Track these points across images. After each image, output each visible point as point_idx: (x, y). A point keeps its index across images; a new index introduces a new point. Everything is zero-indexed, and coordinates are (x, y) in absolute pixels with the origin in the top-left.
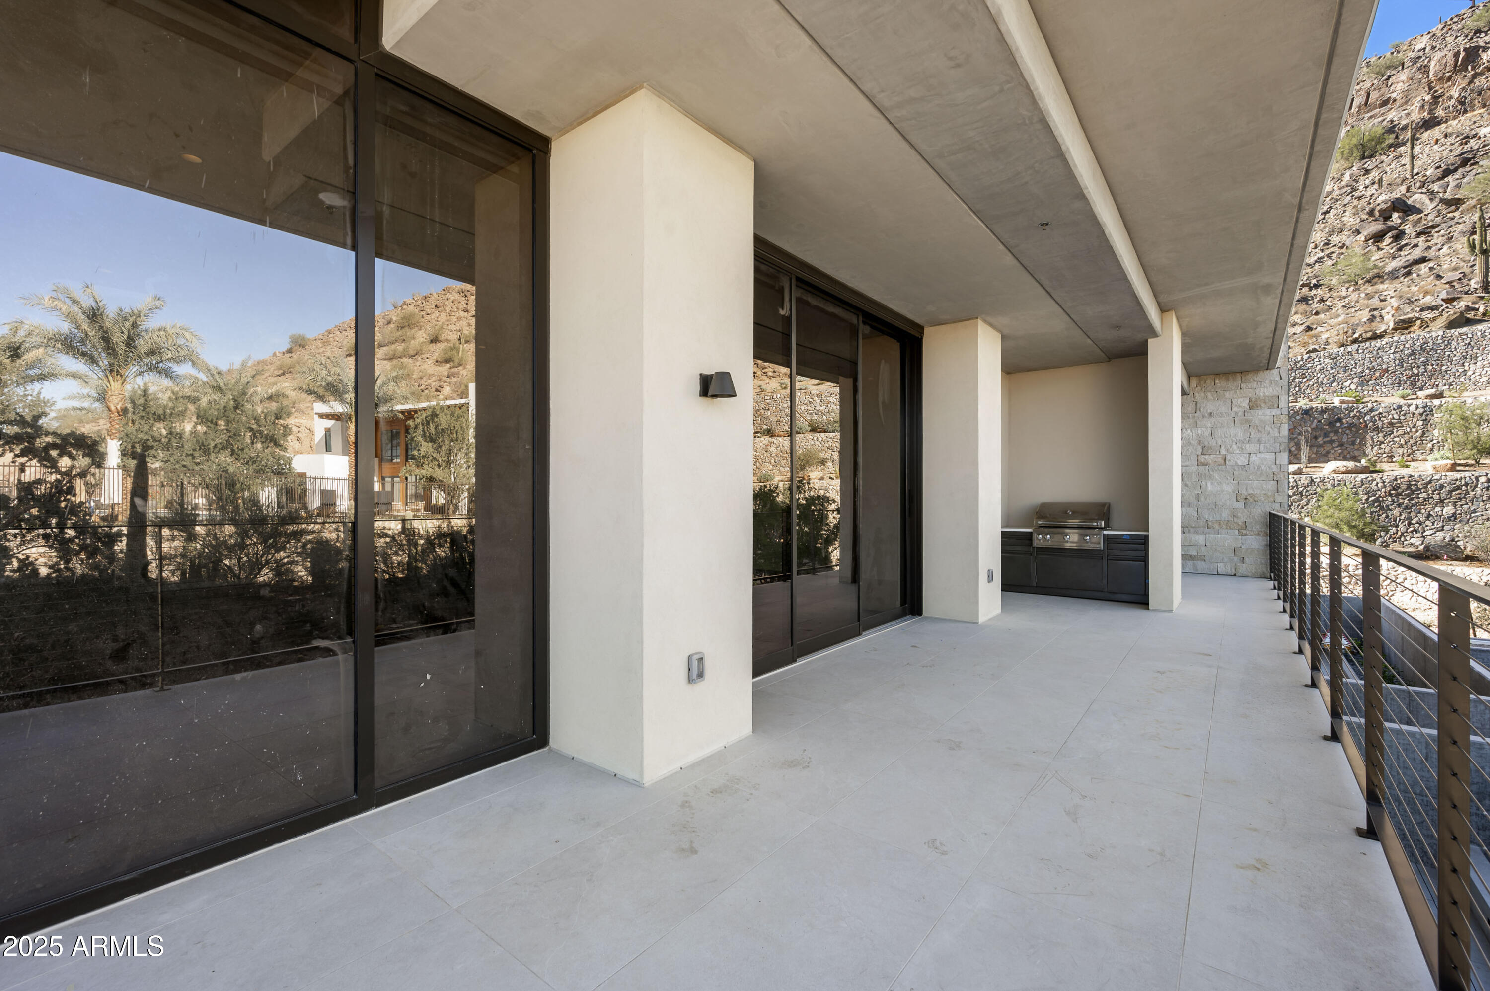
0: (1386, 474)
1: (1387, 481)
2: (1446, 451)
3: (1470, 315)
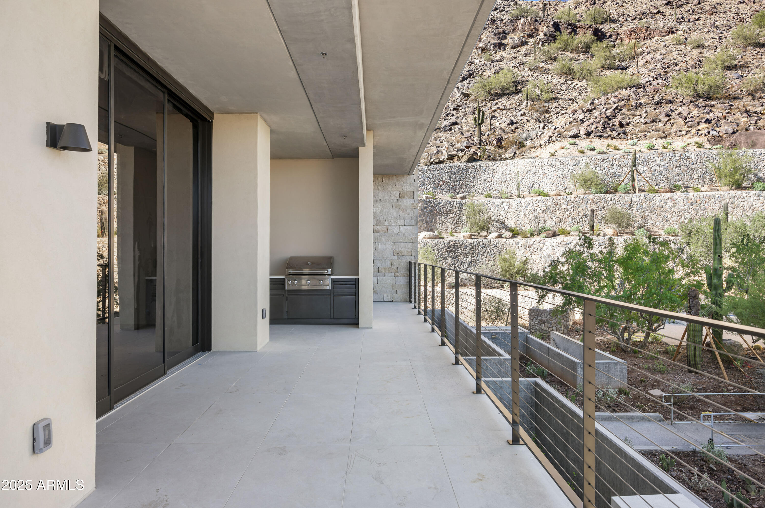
0: (445, 239)
1: (446, 243)
2: (467, 228)
3: (475, 156)
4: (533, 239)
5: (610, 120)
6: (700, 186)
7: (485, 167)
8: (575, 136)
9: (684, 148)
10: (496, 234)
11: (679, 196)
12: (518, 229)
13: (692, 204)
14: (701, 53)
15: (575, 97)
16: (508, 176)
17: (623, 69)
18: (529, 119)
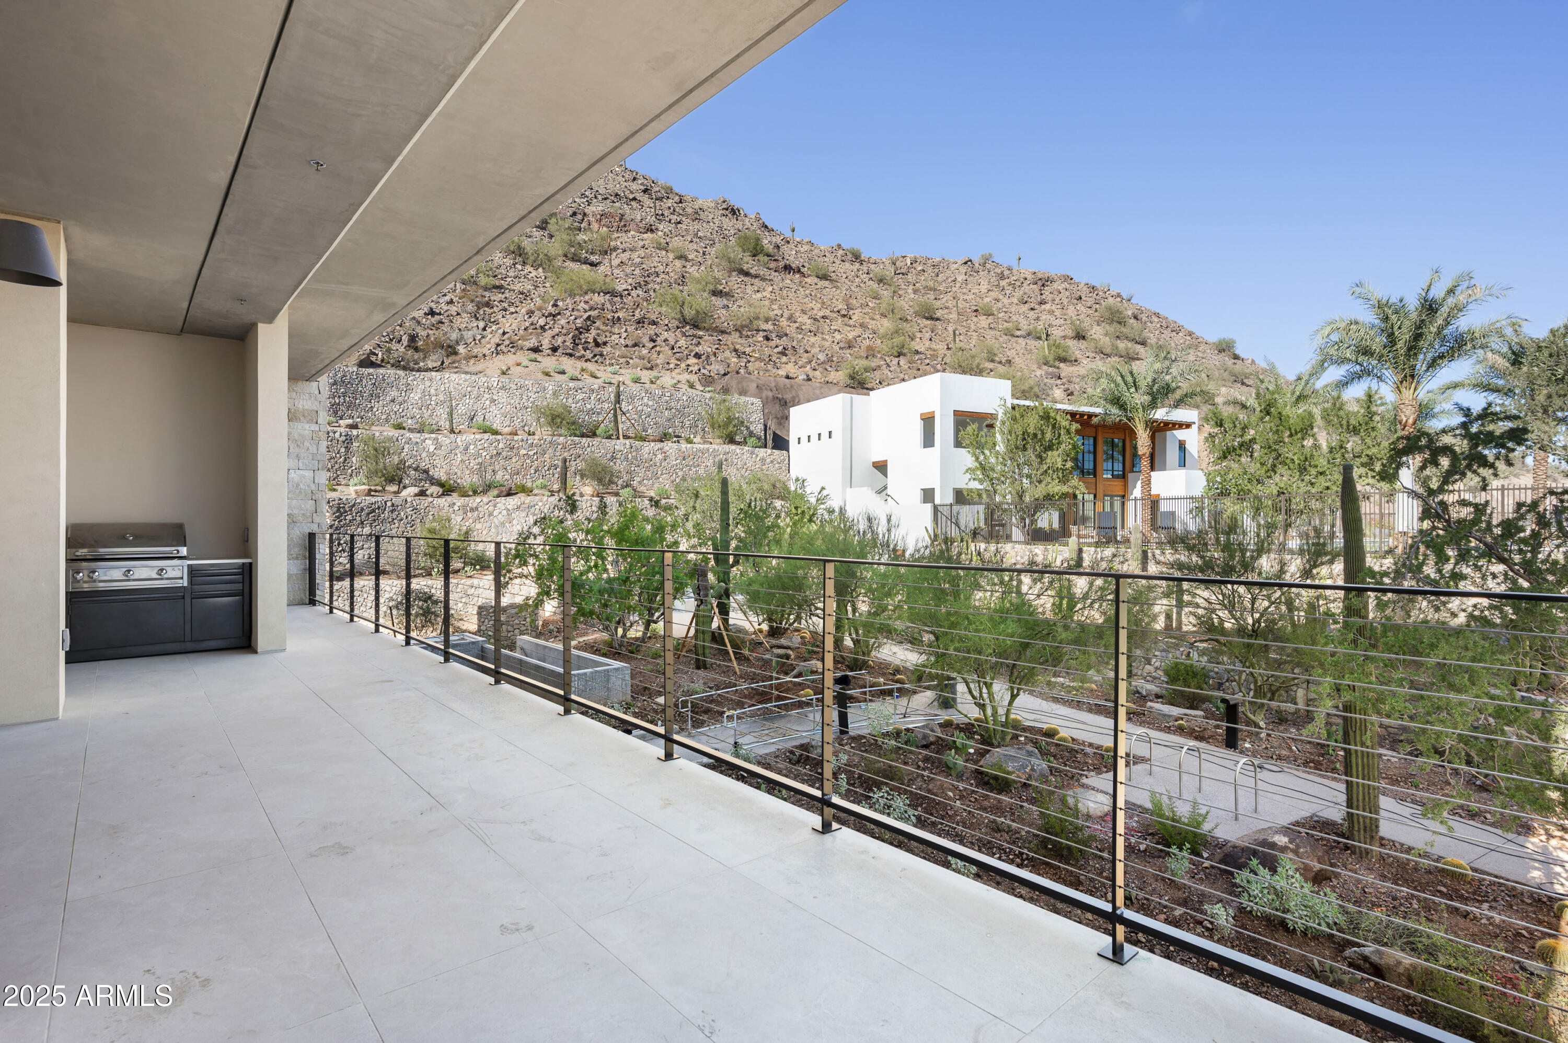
2: (362, 477)
3: (373, 358)
4: (478, 499)
5: (581, 333)
6: (692, 436)
7: (393, 379)
8: (536, 350)
9: (674, 386)
10: (415, 490)
11: (669, 446)
12: (452, 482)
13: (684, 459)
14: (684, 267)
15: (529, 291)
16: (434, 398)
17: (593, 264)
18: (460, 311)
